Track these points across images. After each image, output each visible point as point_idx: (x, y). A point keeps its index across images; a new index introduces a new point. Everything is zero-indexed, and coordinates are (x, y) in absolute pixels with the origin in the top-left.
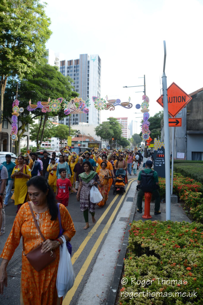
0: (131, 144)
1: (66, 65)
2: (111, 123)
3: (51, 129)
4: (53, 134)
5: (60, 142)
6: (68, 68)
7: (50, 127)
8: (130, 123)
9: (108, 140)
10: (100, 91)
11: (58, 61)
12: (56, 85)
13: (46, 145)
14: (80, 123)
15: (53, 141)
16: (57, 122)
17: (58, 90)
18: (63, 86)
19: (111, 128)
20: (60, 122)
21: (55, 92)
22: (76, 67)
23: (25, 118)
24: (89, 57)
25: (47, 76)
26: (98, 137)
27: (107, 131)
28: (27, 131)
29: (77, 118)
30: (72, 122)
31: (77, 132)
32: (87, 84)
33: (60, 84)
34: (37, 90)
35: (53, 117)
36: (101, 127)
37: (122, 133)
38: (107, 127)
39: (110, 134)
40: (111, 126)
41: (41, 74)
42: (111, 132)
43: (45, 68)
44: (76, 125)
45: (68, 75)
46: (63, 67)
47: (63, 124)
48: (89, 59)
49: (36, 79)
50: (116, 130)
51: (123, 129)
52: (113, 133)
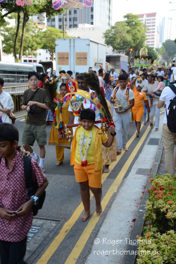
0: (160, 57)
2: (129, 23)
3: (35, 36)
4: (39, 44)
5: (50, 56)
7: (33, 32)
8: (160, 22)
9: (123, 51)
13: (30, 61)
14: (80, 26)
15: (40, 54)
16: (44, 24)
19: (128, 32)
20: (50, 23)
26: (109, 47)
27: (122, 36)
29: (75, 17)
30: (68, 23)
36: (113, 30)
37: (146, 39)
38: (123, 31)
42: (128, 39)
44: (75, 28)
47: (54, 26)
50: (136, 35)
51: (148, 33)
52: (133, 40)
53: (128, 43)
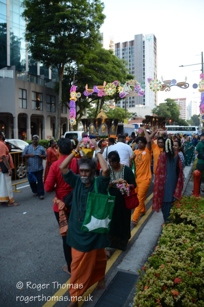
1: (121, 47)
2: (168, 104)
3: (108, 113)
6: (123, 50)
7: (106, 110)
8: (189, 104)
10: (156, 71)
11: (112, 44)
12: (111, 69)
14: (136, 106)
16: (114, 105)
17: (113, 74)
18: (118, 69)
19: (168, 110)
20: (117, 105)
21: (110, 76)
22: (131, 48)
23: (82, 102)
24: (144, 37)
25: (102, 60)
27: (164, 112)
28: (85, 115)
29: (133, 100)
30: (128, 104)
31: (134, 114)
32: (143, 65)
33: (115, 67)
34: (93, 75)
35: (109, 100)
36: (157, 108)
37: (180, 114)
38: (164, 109)
39: (167, 116)
40: (168, 107)
41: (96, 58)
42: (168, 114)
43: (100, 53)
44: (133, 107)
45: (123, 58)
46: (118, 50)
47: (119, 107)
48: (144, 39)
49: (92, 64)
50: (173, 112)
51: (181, 110)
52: (171, 114)
53: (168, 117)
